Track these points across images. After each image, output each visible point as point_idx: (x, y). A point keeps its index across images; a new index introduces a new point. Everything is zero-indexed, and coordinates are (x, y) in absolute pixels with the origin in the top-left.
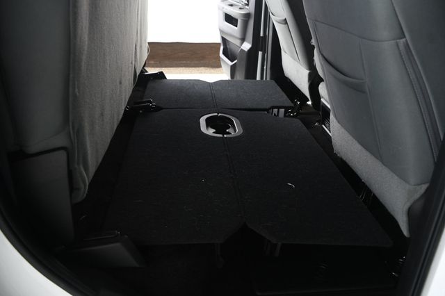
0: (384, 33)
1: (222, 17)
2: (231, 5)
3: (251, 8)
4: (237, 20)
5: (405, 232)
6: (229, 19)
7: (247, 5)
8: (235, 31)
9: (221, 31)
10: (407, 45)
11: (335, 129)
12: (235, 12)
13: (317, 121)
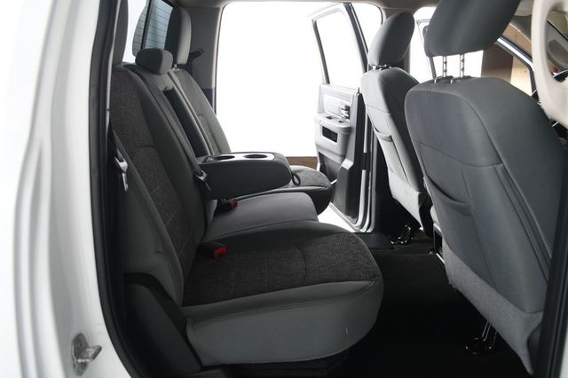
0: (483, 158)
1: (320, 131)
2: (330, 118)
3: (353, 122)
4: (336, 135)
5: (529, 369)
6: (328, 133)
7: (349, 118)
8: (333, 147)
9: (318, 146)
10: (504, 170)
11: (448, 257)
12: (334, 126)
13: (431, 250)
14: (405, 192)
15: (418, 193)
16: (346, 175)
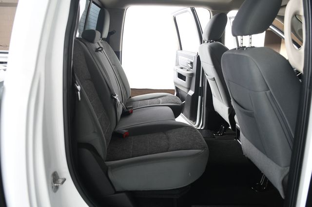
0: (260, 87)
1: (176, 75)
2: (182, 68)
3: (194, 70)
4: (185, 77)
5: (283, 196)
6: (181, 76)
7: (192, 68)
8: (183, 84)
9: (175, 83)
10: (271, 94)
11: (243, 141)
12: (184, 72)
13: (235, 138)
14: (221, 107)
15: (228, 108)
16: (190, 99)
